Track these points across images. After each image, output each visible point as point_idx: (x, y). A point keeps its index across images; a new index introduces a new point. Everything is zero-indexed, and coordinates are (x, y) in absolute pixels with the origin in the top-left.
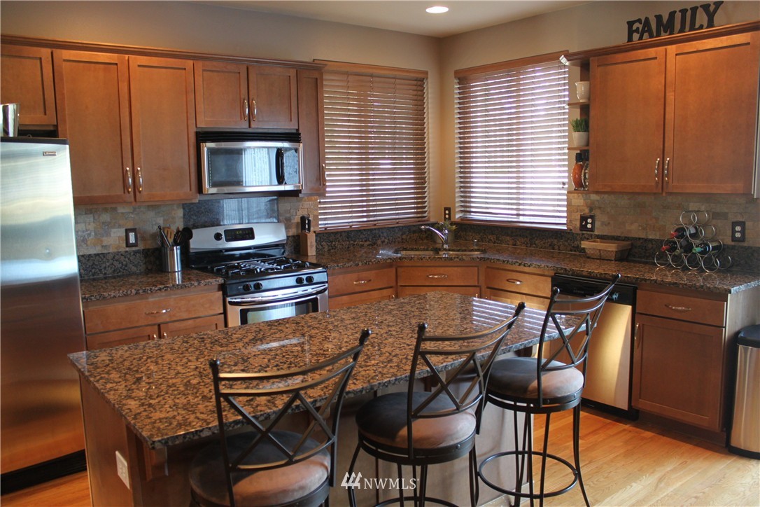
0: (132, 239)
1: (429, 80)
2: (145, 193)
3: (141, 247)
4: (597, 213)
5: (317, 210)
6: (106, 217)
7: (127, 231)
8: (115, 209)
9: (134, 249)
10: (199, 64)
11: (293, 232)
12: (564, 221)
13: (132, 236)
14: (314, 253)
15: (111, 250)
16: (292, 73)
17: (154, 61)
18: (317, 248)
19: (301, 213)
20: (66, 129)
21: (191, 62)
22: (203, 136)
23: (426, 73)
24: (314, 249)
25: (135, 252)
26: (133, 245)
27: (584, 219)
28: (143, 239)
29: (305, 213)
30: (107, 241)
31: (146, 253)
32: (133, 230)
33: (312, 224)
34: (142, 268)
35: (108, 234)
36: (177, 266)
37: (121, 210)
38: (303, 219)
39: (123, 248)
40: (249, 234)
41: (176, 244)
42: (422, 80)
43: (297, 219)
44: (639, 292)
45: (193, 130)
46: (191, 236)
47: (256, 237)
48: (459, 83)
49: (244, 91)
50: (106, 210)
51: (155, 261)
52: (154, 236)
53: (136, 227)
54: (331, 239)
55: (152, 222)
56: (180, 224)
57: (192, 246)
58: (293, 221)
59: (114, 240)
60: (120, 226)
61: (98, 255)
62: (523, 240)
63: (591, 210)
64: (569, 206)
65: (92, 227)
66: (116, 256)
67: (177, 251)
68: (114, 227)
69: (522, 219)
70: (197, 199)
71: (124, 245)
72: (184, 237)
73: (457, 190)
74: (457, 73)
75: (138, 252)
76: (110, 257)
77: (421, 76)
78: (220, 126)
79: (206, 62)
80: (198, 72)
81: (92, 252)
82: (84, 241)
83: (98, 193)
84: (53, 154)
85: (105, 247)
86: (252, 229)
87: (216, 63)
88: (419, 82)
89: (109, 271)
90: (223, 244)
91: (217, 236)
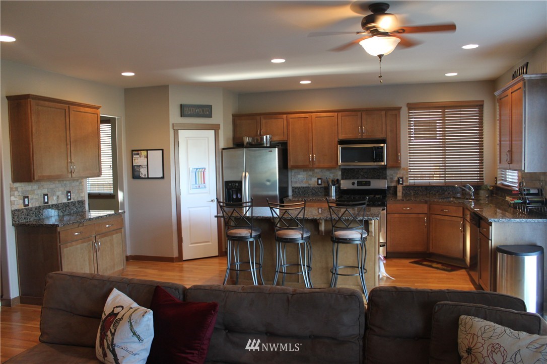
0: (320, 182)
1: (485, 105)
2: (317, 165)
5: (407, 175)
6: (310, 173)
7: (318, 179)
8: (314, 170)
9: (320, 186)
10: (340, 114)
11: (392, 184)
13: (320, 181)
14: (401, 195)
15: (312, 186)
16: (384, 113)
17: (322, 115)
18: (402, 193)
19: (399, 176)
20: (290, 142)
21: (336, 114)
22: (341, 142)
23: (483, 101)
24: (401, 193)
25: (321, 187)
26: (321, 184)
27: (520, 184)
28: (324, 182)
29: (401, 176)
30: (310, 182)
31: (325, 188)
32: (320, 179)
33: (404, 181)
34: (323, 194)
35: (311, 179)
36: (333, 194)
37: (316, 171)
38: (399, 178)
39: (316, 185)
40: (368, 184)
42: (482, 106)
43: (396, 179)
44: (481, 221)
45: (337, 140)
46: (341, 182)
47: (371, 184)
49: (359, 123)
50: (310, 170)
51: (326, 191)
53: (322, 177)
54: (415, 189)
56: (338, 177)
57: (341, 187)
58: (394, 179)
59: (313, 182)
60: (315, 177)
63: (522, 179)
64: (518, 177)
65: (305, 176)
66: (313, 188)
67: (333, 188)
68: (313, 177)
71: (317, 184)
72: (336, 183)
75: (322, 187)
76: (311, 188)
77: (481, 103)
78: (348, 138)
79: (343, 113)
80: (340, 117)
81: (305, 186)
82: (302, 181)
83: (300, 164)
84: (272, 151)
85: (309, 184)
86: (370, 182)
87: (347, 113)
88: (480, 106)
89: (311, 194)
90: (356, 187)
91: (353, 184)
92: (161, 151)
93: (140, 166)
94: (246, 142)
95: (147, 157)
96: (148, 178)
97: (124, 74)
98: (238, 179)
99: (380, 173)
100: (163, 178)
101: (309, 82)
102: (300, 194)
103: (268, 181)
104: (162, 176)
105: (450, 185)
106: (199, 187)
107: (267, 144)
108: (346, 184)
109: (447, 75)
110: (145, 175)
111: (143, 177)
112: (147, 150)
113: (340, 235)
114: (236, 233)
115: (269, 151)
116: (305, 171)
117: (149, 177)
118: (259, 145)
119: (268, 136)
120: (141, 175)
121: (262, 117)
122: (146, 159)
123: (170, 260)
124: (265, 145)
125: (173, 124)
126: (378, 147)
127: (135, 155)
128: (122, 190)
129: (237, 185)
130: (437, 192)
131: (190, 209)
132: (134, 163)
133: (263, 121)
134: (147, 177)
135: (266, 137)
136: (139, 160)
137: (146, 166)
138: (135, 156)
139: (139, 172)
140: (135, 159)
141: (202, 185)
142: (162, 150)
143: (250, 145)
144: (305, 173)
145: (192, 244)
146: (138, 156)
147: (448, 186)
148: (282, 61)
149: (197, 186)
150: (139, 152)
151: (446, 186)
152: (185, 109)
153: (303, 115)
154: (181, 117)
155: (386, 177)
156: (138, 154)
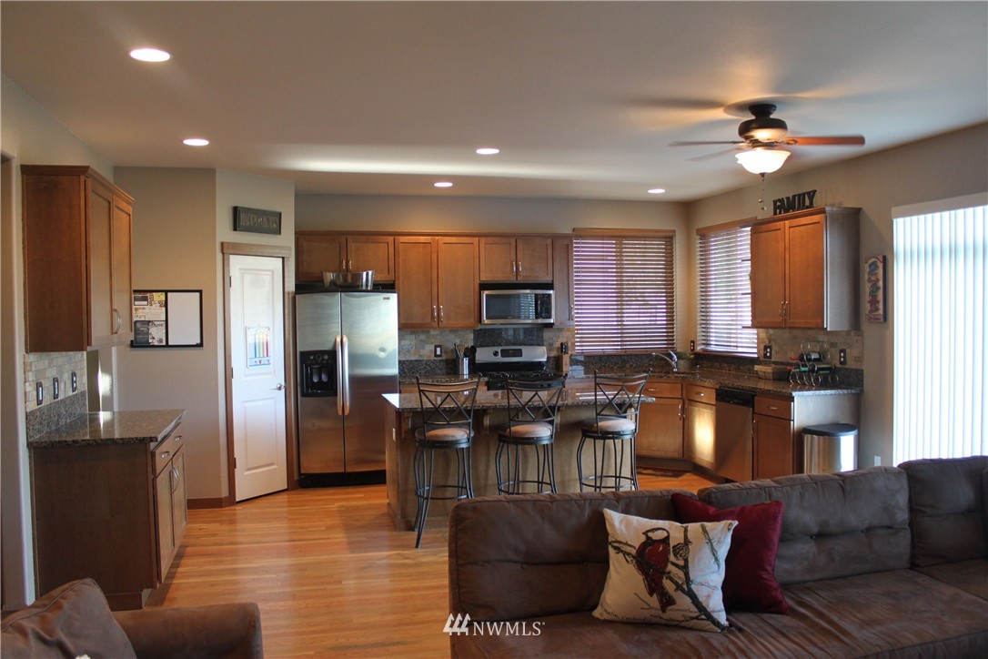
0: (438, 352)
1: (677, 237)
2: (445, 322)
3: (444, 357)
4: (773, 344)
5: (574, 338)
6: (423, 337)
7: (436, 347)
8: (429, 332)
9: (440, 358)
10: (483, 240)
11: (554, 354)
12: (755, 350)
13: (438, 349)
15: (425, 358)
16: (549, 241)
17: (453, 240)
19: (560, 340)
20: (399, 284)
21: (477, 239)
22: (484, 286)
23: (674, 231)
24: (568, 367)
25: (440, 361)
26: (440, 356)
27: (766, 348)
28: (446, 352)
29: (564, 341)
30: (422, 352)
31: (447, 361)
32: (439, 346)
33: (569, 349)
34: (444, 371)
35: (423, 348)
36: (466, 371)
37: (432, 333)
38: (562, 344)
39: (433, 358)
40: (519, 353)
41: (466, 356)
42: (671, 238)
43: (558, 345)
44: (756, 398)
45: (477, 282)
46: (475, 351)
47: (523, 354)
48: (701, 239)
49: (513, 256)
50: (423, 332)
51: (452, 367)
52: (452, 351)
53: (441, 344)
55: (452, 341)
56: (470, 344)
57: (477, 358)
58: (553, 346)
59: (427, 352)
60: (431, 343)
61: (416, 361)
62: (734, 366)
63: (770, 342)
64: (758, 339)
65: (413, 343)
66: (427, 363)
67: (466, 361)
68: (427, 343)
69: (740, 350)
70: (480, 327)
71: (433, 356)
72: (471, 352)
73: (699, 326)
74: (697, 230)
75: (442, 360)
76: (424, 363)
77: (670, 234)
78: (496, 279)
79: (488, 239)
80: (482, 245)
81: (413, 358)
82: (408, 351)
83: (416, 321)
84: (388, 298)
85: (421, 356)
86: (521, 350)
87: (494, 238)
88: (669, 239)
89: (423, 372)
90: (499, 359)
91: (496, 354)
92: (198, 294)
93: (149, 321)
94: (329, 280)
95: (166, 306)
96: (167, 346)
97: (188, 142)
98: (328, 347)
99: (535, 335)
100: (200, 345)
101: (450, 184)
102: (405, 373)
103: (383, 350)
104: (199, 342)
105: (633, 353)
106: (260, 362)
107: (367, 285)
108: (483, 355)
109: (651, 191)
110: (161, 341)
111: (156, 344)
112: (166, 292)
113: (609, 427)
114: (445, 436)
115: (384, 298)
116: (412, 333)
117: (170, 344)
118: (350, 285)
119: (370, 273)
120: (150, 341)
121: (350, 239)
122: (164, 309)
123: (216, 503)
124: (364, 288)
125: (222, 244)
126: (544, 295)
127: (136, 299)
128: (108, 371)
129: (326, 357)
130: (616, 364)
131: (247, 405)
132: (134, 315)
133: (352, 246)
134: (164, 343)
135: (367, 274)
136: (147, 310)
137: (164, 323)
138: (136, 303)
139: (148, 334)
140: (136, 309)
141: (264, 360)
142: (200, 292)
143: (336, 288)
144: (413, 337)
145: (249, 469)
146: (146, 303)
147: (631, 355)
148: (494, 151)
149: (257, 360)
150: (148, 295)
151: (628, 355)
152: (242, 216)
153: (423, 239)
154: (235, 229)
155: (543, 341)
156: (145, 299)
